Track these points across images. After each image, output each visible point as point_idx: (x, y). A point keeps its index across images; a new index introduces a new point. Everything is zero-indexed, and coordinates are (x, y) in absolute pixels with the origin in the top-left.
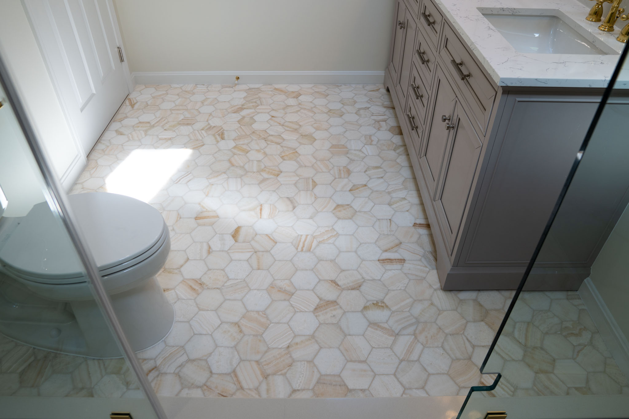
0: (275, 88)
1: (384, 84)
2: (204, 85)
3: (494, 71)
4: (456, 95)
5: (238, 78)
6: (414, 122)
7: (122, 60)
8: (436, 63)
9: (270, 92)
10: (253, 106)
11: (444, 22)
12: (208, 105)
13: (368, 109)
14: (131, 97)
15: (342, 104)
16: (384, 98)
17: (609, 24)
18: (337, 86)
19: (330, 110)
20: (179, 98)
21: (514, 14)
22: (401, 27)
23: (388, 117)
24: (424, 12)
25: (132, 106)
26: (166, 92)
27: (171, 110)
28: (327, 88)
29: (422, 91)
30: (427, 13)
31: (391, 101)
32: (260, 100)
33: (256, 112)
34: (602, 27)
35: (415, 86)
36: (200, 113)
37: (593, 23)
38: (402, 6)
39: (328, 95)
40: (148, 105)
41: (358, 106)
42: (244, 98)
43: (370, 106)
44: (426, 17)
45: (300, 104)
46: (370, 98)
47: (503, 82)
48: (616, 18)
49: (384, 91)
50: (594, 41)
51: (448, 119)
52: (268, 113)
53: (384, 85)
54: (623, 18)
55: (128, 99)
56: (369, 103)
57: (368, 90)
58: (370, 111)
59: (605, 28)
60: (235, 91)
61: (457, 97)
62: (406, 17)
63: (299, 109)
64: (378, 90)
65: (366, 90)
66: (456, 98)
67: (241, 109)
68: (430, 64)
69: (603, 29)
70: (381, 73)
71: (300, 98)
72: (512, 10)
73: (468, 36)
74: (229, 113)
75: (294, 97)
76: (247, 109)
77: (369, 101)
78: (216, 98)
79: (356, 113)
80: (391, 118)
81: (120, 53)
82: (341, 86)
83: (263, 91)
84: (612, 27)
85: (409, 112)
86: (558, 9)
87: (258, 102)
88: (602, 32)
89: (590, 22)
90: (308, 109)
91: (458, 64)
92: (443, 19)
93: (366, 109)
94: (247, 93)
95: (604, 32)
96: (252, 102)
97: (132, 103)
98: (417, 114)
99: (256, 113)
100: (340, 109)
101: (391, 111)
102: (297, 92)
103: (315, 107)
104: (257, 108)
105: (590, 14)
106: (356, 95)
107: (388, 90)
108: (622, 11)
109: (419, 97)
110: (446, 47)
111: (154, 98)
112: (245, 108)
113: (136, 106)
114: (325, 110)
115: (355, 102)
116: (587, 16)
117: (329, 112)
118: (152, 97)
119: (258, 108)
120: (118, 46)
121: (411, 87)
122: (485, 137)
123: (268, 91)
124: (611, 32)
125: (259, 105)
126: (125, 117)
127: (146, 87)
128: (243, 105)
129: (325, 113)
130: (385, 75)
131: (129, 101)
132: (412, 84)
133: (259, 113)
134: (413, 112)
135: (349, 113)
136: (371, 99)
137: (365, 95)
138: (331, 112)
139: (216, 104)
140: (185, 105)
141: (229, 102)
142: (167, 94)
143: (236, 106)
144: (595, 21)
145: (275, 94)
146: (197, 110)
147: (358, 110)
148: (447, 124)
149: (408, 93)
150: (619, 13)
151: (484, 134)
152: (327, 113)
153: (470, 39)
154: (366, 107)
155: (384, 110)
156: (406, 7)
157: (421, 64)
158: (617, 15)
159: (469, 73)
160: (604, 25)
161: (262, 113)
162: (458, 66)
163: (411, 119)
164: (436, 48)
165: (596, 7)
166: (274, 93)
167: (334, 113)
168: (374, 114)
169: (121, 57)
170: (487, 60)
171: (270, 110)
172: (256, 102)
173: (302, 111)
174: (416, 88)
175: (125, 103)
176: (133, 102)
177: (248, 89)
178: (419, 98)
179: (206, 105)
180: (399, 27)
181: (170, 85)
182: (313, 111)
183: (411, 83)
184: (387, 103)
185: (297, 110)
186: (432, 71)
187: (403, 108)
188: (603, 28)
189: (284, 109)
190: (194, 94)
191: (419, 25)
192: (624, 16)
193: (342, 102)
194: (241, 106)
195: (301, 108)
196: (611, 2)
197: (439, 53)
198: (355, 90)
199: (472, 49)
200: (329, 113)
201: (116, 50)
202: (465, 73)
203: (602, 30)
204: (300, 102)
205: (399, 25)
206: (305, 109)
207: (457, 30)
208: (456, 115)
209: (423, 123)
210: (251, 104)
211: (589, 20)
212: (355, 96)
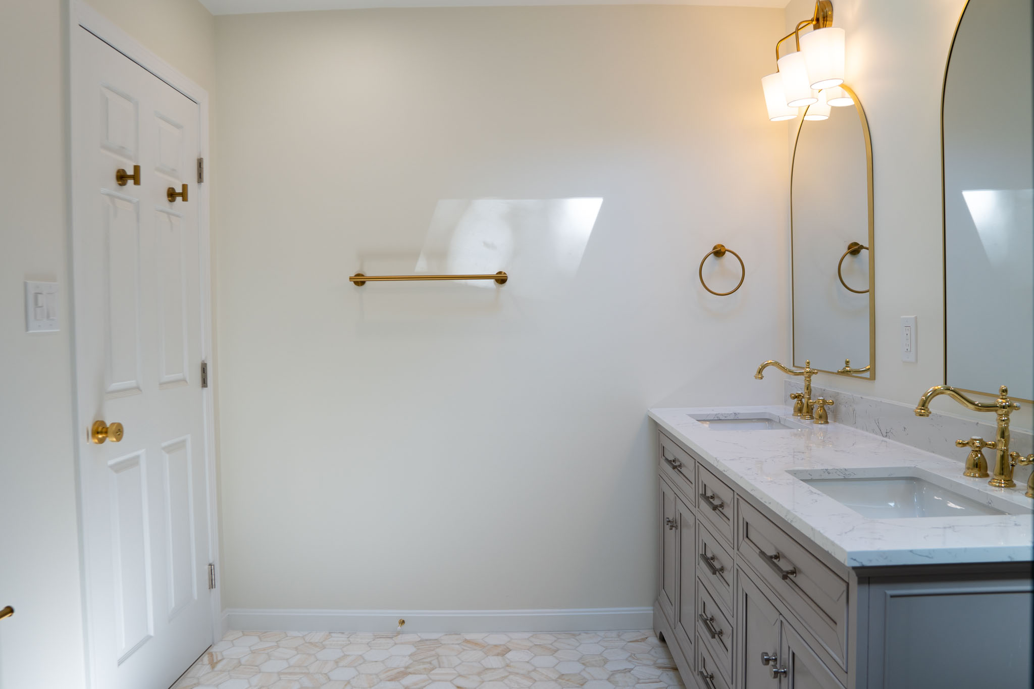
0: (466, 640)
1: (654, 629)
2: (343, 633)
3: (833, 544)
4: (778, 611)
5: (402, 622)
6: (713, 684)
7: (212, 586)
8: (736, 566)
9: (457, 646)
10: (425, 669)
11: (738, 499)
12: (346, 666)
13: (630, 671)
14: (213, 650)
15: (583, 664)
16: (656, 652)
17: (1003, 477)
18: (574, 635)
19: (562, 676)
20: (298, 654)
21: (847, 477)
22: (672, 527)
23: (666, 685)
24: (704, 493)
25: (213, 664)
26: (276, 644)
27: (279, 673)
28: (556, 639)
29: (721, 623)
30: (709, 494)
31: (670, 656)
32: (438, 658)
33: (430, 679)
34: (994, 482)
35: (705, 617)
36: (329, 679)
37: (977, 479)
38: (670, 495)
39: (557, 650)
40: (241, 665)
41: (610, 667)
42: (411, 655)
43: (632, 668)
44: (708, 499)
45: (508, 665)
46: (632, 653)
47: (854, 558)
48: (1011, 467)
49: (654, 641)
50: (990, 502)
51: (773, 659)
52: (451, 681)
53: (654, 631)
54: (1023, 461)
55: (208, 654)
56: (630, 661)
57: (628, 641)
58: (633, 675)
59: (999, 483)
60: (396, 644)
61: (781, 614)
62: (677, 510)
63: (506, 674)
64: (644, 640)
65: (624, 640)
66: (781, 616)
67: (404, 673)
68: (725, 574)
69: (997, 484)
70: (648, 610)
71: (509, 655)
72: (842, 472)
73: (778, 503)
74: (381, 680)
75: (498, 655)
76: (414, 674)
77: (630, 659)
78: (361, 655)
79: (608, 679)
80: (671, 685)
81: (212, 574)
82: (580, 634)
83: (445, 644)
84: (1011, 480)
85: (703, 669)
86: (915, 467)
87: (435, 662)
88: (997, 489)
89: (972, 479)
90: (522, 674)
91: (771, 557)
92: (735, 494)
93: (625, 673)
94: (415, 647)
95: (1000, 489)
96: (424, 663)
97: (213, 660)
98: (717, 670)
99: (430, 681)
100: (579, 674)
101: (671, 673)
102: (504, 645)
103: (534, 670)
104: (431, 672)
105: (968, 468)
106: (606, 648)
107: (662, 639)
108: (1016, 456)
109: (716, 634)
110: (747, 537)
111: (253, 652)
112: (410, 673)
113: (219, 667)
114: (554, 676)
115: (606, 661)
116: (964, 470)
117: (559, 678)
118: (251, 650)
119: (433, 672)
120: (211, 562)
121: (700, 621)
122: (847, 673)
123: (453, 644)
124: (1011, 488)
125: (436, 668)
126: (195, 684)
127: (244, 635)
128: (407, 668)
129: (553, 680)
130: (654, 614)
131: (208, 657)
132: (700, 615)
133: (434, 681)
134: (711, 668)
135: (595, 679)
136: (633, 655)
137: (623, 648)
138: (563, 679)
139: (360, 664)
140: (306, 667)
141: (383, 662)
142: (278, 647)
143: (395, 668)
144: (980, 477)
145: (464, 650)
146: (325, 674)
147: (611, 673)
148: (772, 667)
149: (697, 633)
150: (1013, 459)
151: (845, 669)
152: (556, 681)
153: (782, 507)
154: (626, 669)
155: (658, 672)
156: (676, 495)
157: (711, 574)
158: (1011, 462)
159: (795, 568)
160: (996, 478)
161: (439, 681)
162: (773, 559)
163: (708, 679)
164: (731, 543)
165: (972, 457)
166: (463, 647)
167: (567, 680)
168: (641, 681)
169: (212, 580)
170: (818, 529)
171: (454, 677)
172: (430, 663)
173: (511, 677)
174: (708, 620)
175: (202, 660)
176: (217, 658)
177: (418, 641)
178: (716, 636)
179: (343, 667)
180: (667, 527)
181: (285, 632)
182: (531, 678)
183: (700, 613)
184: (663, 661)
185: (503, 675)
186: (731, 584)
187: (691, 661)
188: (996, 482)
189: (479, 674)
190: (325, 648)
191: (699, 516)
192: (1022, 459)
193: (583, 662)
194: (403, 669)
195: (510, 672)
196: (994, 447)
197: (738, 550)
198: (604, 641)
199: (789, 522)
200: (560, 680)
201: (207, 567)
202: (786, 567)
203: (995, 486)
204: (508, 662)
205: (668, 524)
206: (517, 674)
207: (760, 499)
208: (785, 649)
209: (731, 681)
210: (422, 667)
211: (970, 476)
212: (605, 650)
